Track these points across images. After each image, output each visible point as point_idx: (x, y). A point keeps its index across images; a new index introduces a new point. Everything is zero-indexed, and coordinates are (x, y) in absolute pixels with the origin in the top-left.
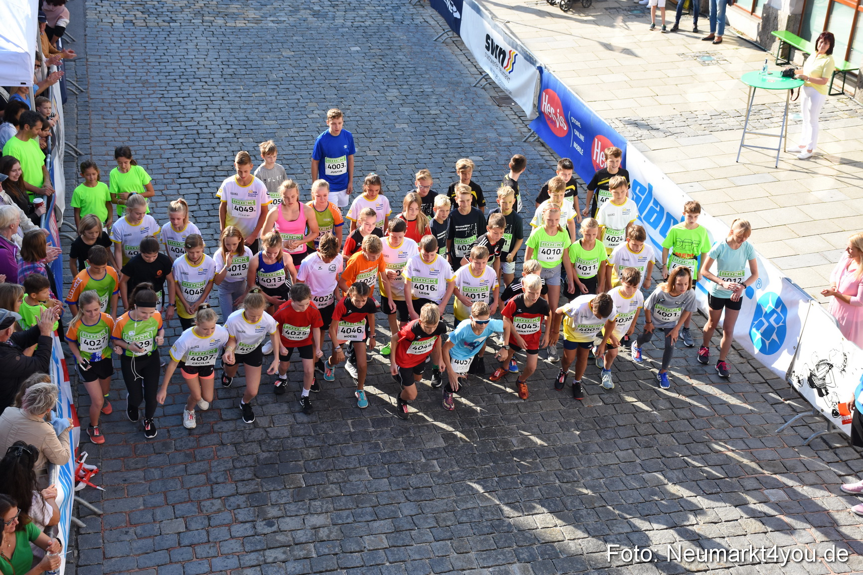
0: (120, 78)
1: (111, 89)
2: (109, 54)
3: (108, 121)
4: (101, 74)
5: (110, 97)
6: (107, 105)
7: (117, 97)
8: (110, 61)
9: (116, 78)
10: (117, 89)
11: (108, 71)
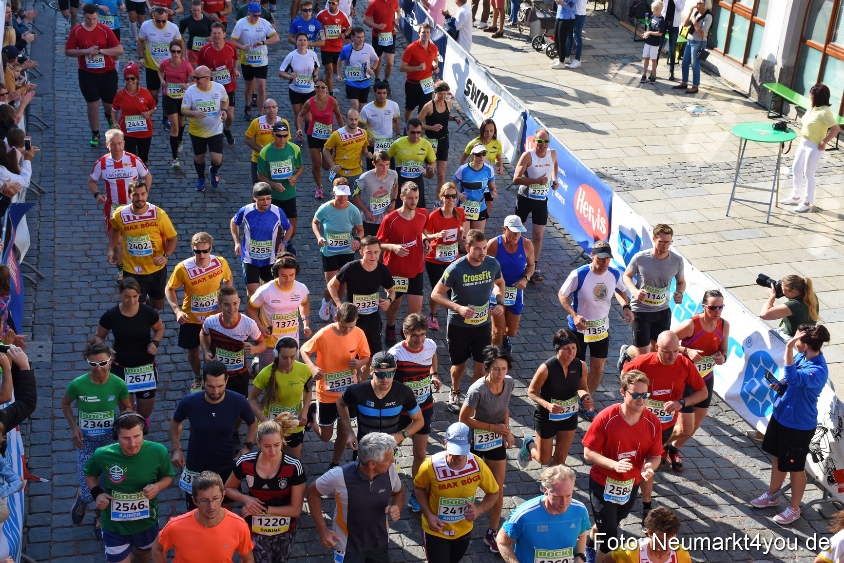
1: (78, 125)
4: (68, 110)
5: (77, 134)
7: (84, 134)
11: (76, 107)
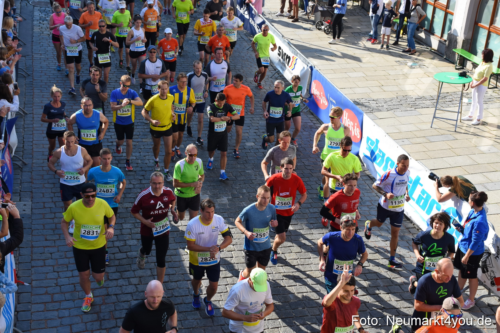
0: (53, 68)
1: (47, 74)
2: (47, 53)
3: (45, 94)
4: (41, 65)
5: (46, 79)
6: (44, 84)
7: (50, 79)
8: (47, 57)
9: (50, 67)
10: (51, 75)
11: (45, 63)
